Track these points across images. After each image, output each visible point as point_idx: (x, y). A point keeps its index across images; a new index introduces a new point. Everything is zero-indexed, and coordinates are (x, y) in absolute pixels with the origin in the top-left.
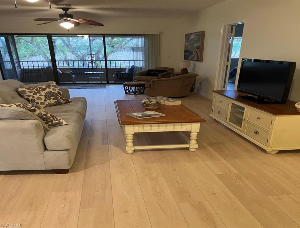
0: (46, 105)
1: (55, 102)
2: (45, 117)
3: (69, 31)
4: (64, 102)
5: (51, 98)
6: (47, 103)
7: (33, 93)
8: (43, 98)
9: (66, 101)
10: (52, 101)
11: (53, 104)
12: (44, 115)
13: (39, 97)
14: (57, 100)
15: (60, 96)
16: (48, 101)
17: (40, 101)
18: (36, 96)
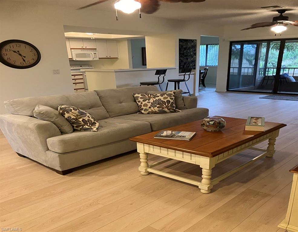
0: (149, 112)
1: (158, 110)
2: (74, 120)
3: (275, 35)
4: (169, 111)
5: (156, 106)
6: (150, 110)
7: (143, 99)
8: (149, 105)
9: (171, 110)
10: (156, 109)
11: (156, 111)
12: (73, 119)
13: (146, 104)
14: (161, 109)
15: (167, 105)
16: (152, 108)
17: (144, 108)
18: (144, 103)
